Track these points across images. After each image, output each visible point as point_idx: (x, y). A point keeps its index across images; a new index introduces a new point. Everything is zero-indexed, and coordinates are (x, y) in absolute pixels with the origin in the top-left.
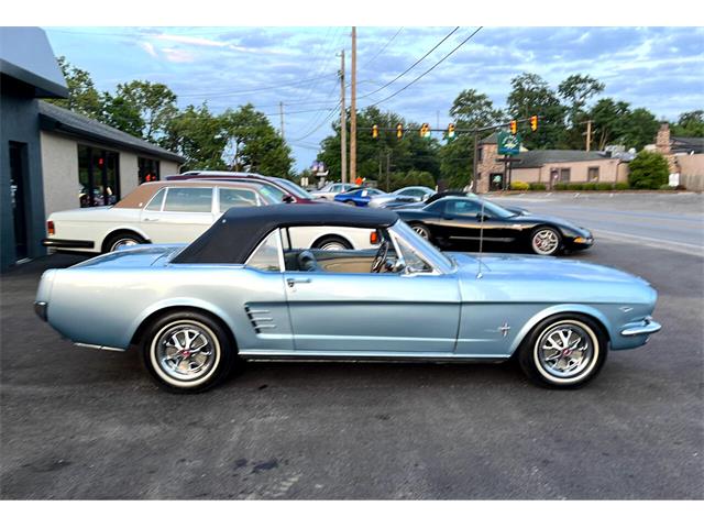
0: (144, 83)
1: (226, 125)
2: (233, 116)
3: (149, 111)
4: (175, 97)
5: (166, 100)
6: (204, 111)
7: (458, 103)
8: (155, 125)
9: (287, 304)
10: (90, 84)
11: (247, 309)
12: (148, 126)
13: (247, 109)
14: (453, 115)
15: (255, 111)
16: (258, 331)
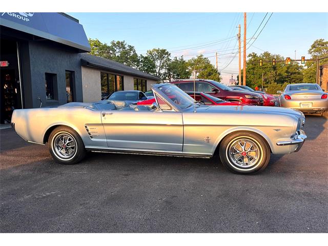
0: (157, 49)
1: (191, 65)
2: (195, 61)
3: (159, 61)
4: (170, 54)
5: (166, 56)
6: (182, 60)
7: (313, 46)
8: (162, 67)
9: (102, 124)
10: (134, 52)
11: (86, 127)
12: (159, 68)
13: (200, 58)
14: (311, 53)
15: (204, 57)
16: (92, 137)
